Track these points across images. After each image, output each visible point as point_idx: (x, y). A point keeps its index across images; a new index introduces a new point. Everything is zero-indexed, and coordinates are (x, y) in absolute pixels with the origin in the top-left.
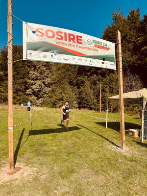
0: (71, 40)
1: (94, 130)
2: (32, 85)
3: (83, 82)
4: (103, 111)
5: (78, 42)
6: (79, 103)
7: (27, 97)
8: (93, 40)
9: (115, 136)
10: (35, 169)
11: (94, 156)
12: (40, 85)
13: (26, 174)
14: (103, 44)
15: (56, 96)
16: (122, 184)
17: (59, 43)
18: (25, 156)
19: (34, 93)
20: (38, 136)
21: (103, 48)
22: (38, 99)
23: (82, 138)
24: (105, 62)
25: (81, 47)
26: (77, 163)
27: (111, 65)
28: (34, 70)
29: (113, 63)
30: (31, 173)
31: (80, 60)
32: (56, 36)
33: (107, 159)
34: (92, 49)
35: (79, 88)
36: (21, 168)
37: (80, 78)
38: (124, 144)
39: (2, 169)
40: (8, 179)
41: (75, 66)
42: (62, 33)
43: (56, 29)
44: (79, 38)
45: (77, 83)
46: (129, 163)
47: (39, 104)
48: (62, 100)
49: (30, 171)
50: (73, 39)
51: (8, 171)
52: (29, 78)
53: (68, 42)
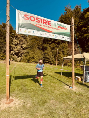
0: (45, 23)
1: (55, 77)
2: (14, 48)
3: (46, 48)
4: (58, 65)
5: (48, 25)
6: (44, 60)
7: (11, 56)
8: (57, 24)
9: (67, 80)
10: (23, 100)
11: (57, 92)
12: (20, 49)
13: (17, 104)
14: (63, 26)
15: (29, 55)
16: (76, 109)
17: (38, 24)
18: (15, 92)
19: (16, 54)
20: (21, 80)
21: (63, 28)
22: (18, 57)
23: (49, 82)
24: (64, 37)
25: (50, 27)
26: (48, 97)
27: (68, 38)
28: (16, 39)
29: (69, 37)
30: (20, 103)
31: (50, 35)
32: (36, 20)
33: (65, 94)
34: (57, 29)
35: (44, 51)
36: (13, 100)
37: (45, 45)
38: (74, 85)
39: (2, 101)
40: (6, 107)
41: (42, 37)
42: (39, 19)
43: (36, 16)
44: (49, 22)
45: (43, 48)
46: (78, 96)
47: (18, 60)
48: (33, 58)
49: (19, 102)
50: (46, 23)
51: (6, 102)
52: (13, 44)
53: (42, 24)
